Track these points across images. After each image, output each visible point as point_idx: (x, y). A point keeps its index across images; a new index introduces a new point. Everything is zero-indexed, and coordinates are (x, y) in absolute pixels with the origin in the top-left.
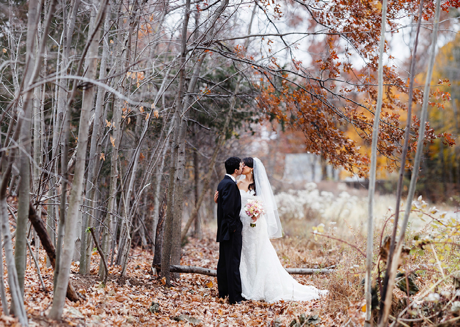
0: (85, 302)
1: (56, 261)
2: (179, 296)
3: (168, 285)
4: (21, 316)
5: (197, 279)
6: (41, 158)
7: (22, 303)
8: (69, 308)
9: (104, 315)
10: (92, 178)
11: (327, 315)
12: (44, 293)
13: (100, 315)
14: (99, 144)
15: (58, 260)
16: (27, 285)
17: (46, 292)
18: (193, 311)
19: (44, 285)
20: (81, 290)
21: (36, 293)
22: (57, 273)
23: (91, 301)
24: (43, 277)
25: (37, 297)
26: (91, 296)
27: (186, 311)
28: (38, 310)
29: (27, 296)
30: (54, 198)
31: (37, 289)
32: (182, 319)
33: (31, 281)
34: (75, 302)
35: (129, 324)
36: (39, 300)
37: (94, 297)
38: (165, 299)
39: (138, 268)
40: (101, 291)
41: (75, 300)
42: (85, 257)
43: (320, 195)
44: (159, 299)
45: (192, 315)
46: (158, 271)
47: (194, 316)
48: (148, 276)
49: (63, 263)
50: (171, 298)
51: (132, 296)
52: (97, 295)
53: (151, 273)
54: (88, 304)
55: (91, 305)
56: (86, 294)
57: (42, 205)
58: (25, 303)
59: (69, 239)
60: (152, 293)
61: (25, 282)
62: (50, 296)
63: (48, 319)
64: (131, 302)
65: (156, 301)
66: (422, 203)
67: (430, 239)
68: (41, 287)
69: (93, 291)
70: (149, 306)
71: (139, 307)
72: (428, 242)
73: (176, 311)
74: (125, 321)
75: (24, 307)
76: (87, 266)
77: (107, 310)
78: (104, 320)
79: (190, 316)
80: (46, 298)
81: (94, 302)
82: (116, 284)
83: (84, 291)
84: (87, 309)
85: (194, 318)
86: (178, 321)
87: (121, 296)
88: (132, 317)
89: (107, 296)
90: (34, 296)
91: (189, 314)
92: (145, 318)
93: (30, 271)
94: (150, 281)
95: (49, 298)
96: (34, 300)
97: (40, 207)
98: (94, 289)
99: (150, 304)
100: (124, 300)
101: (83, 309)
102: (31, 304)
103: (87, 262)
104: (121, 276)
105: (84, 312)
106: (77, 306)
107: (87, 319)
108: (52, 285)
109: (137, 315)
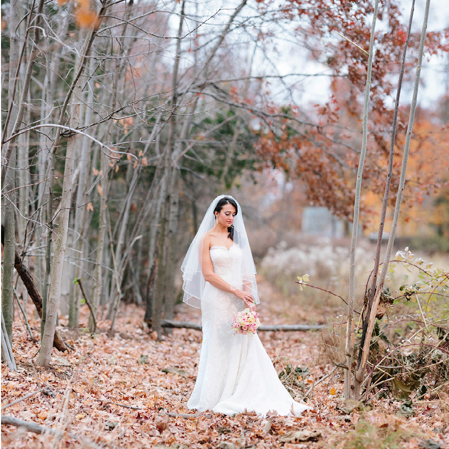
0: (73, 351)
1: (42, 310)
2: (170, 350)
3: (159, 340)
4: (10, 362)
5: (190, 334)
6: (27, 208)
7: (11, 351)
8: (58, 357)
9: (91, 364)
10: (79, 229)
11: (317, 367)
12: (32, 342)
13: (88, 364)
14: (86, 193)
15: (45, 309)
16: (15, 335)
17: (34, 342)
18: (184, 365)
19: (32, 335)
20: (69, 340)
21: (25, 342)
22: (44, 321)
23: (78, 351)
24: (32, 329)
25: (25, 346)
26: (79, 347)
27: (176, 365)
28: (26, 358)
29: (15, 345)
30: (40, 248)
31: (26, 339)
32: (170, 371)
33: (19, 332)
34: (63, 351)
35: (116, 373)
36: (27, 348)
37: (82, 348)
38: (155, 352)
39: (129, 323)
40: (89, 342)
41: (63, 350)
42: (74, 310)
43: (334, 251)
44: (149, 352)
45: (182, 367)
46: (150, 326)
47: (183, 369)
48: (139, 331)
49: (49, 311)
50: (162, 352)
51: (121, 348)
52: (85, 346)
53: (142, 328)
54: (76, 354)
55: (79, 355)
56: (74, 345)
57: (29, 256)
58: (13, 351)
59: (55, 288)
60: (143, 347)
61: (13, 332)
62: (38, 345)
63: (36, 366)
64: (119, 354)
65: (145, 353)
66: (409, 254)
67: (415, 290)
68: (29, 336)
69: (81, 343)
70: (138, 358)
71: (128, 359)
72: (413, 293)
73: (166, 364)
74: (112, 371)
75: (13, 355)
76: (76, 319)
77: (95, 361)
78: (91, 369)
79: (179, 369)
80: (34, 347)
81: (82, 352)
82: (105, 337)
83: (72, 342)
84: (75, 358)
85: (183, 371)
86: (167, 373)
87: (109, 348)
88: (121, 367)
89: (96, 347)
90: (23, 345)
91: (178, 367)
92: (133, 369)
93: (17, 323)
94: (142, 335)
95: (37, 347)
96: (22, 349)
97: (26, 259)
98: (82, 340)
99: (139, 356)
100: (113, 351)
101: (71, 358)
102: (19, 352)
103: (76, 315)
104: (111, 329)
105: (72, 361)
106: (65, 356)
107: (75, 368)
108: (40, 334)
109: (125, 365)
